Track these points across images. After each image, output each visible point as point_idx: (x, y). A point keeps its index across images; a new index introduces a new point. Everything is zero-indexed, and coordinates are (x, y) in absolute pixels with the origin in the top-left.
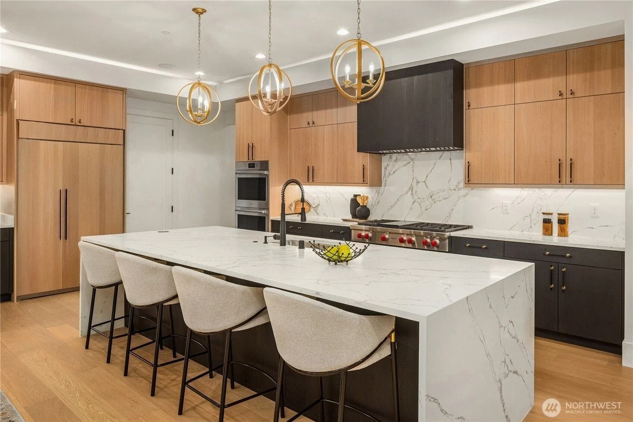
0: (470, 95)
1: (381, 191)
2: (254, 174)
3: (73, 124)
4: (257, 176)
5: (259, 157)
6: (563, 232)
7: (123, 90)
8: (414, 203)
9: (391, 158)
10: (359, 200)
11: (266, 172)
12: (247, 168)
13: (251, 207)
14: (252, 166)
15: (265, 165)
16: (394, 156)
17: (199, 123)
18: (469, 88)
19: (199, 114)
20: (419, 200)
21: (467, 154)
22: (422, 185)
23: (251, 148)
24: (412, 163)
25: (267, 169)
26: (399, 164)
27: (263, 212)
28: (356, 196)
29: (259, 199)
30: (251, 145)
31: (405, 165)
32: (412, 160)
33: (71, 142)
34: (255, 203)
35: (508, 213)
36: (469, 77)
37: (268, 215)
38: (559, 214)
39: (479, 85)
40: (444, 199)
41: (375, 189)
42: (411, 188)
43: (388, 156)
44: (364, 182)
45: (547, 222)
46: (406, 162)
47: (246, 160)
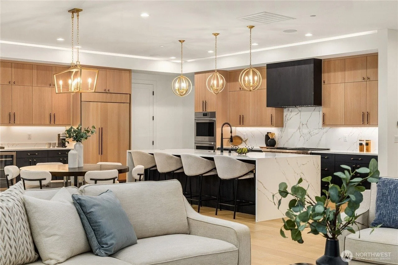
0: (325, 76)
1: (283, 130)
2: (206, 120)
3: (106, 92)
4: (208, 121)
5: (209, 110)
6: (368, 150)
7: (130, 71)
8: (301, 136)
9: (288, 110)
10: (270, 136)
11: (214, 119)
12: (202, 116)
13: (205, 140)
14: (205, 115)
15: (213, 114)
16: (290, 109)
17: (182, 96)
18: (324, 73)
19: (181, 92)
20: (303, 135)
21: (324, 108)
22: (305, 126)
23: (205, 104)
24: (299, 113)
25: (215, 117)
26: (293, 114)
27: (212, 143)
28: (268, 133)
29: (209, 136)
30: (204, 102)
31: (296, 115)
32: (300, 111)
33: (104, 102)
34: (206, 138)
35: (346, 141)
36: (324, 67)
37: (216, 146)
38: (366, 140)
39: (329, 71)
40: (316, 134)
41: (279, 129)
42: (299, 128)
43: (287, 109)
44: (272, 125)
45: (361, 144)
46: (297, 113)
47: (201, 111)
